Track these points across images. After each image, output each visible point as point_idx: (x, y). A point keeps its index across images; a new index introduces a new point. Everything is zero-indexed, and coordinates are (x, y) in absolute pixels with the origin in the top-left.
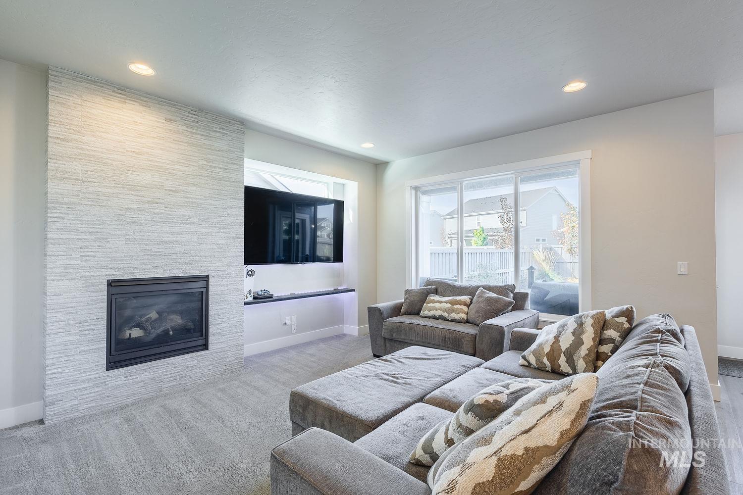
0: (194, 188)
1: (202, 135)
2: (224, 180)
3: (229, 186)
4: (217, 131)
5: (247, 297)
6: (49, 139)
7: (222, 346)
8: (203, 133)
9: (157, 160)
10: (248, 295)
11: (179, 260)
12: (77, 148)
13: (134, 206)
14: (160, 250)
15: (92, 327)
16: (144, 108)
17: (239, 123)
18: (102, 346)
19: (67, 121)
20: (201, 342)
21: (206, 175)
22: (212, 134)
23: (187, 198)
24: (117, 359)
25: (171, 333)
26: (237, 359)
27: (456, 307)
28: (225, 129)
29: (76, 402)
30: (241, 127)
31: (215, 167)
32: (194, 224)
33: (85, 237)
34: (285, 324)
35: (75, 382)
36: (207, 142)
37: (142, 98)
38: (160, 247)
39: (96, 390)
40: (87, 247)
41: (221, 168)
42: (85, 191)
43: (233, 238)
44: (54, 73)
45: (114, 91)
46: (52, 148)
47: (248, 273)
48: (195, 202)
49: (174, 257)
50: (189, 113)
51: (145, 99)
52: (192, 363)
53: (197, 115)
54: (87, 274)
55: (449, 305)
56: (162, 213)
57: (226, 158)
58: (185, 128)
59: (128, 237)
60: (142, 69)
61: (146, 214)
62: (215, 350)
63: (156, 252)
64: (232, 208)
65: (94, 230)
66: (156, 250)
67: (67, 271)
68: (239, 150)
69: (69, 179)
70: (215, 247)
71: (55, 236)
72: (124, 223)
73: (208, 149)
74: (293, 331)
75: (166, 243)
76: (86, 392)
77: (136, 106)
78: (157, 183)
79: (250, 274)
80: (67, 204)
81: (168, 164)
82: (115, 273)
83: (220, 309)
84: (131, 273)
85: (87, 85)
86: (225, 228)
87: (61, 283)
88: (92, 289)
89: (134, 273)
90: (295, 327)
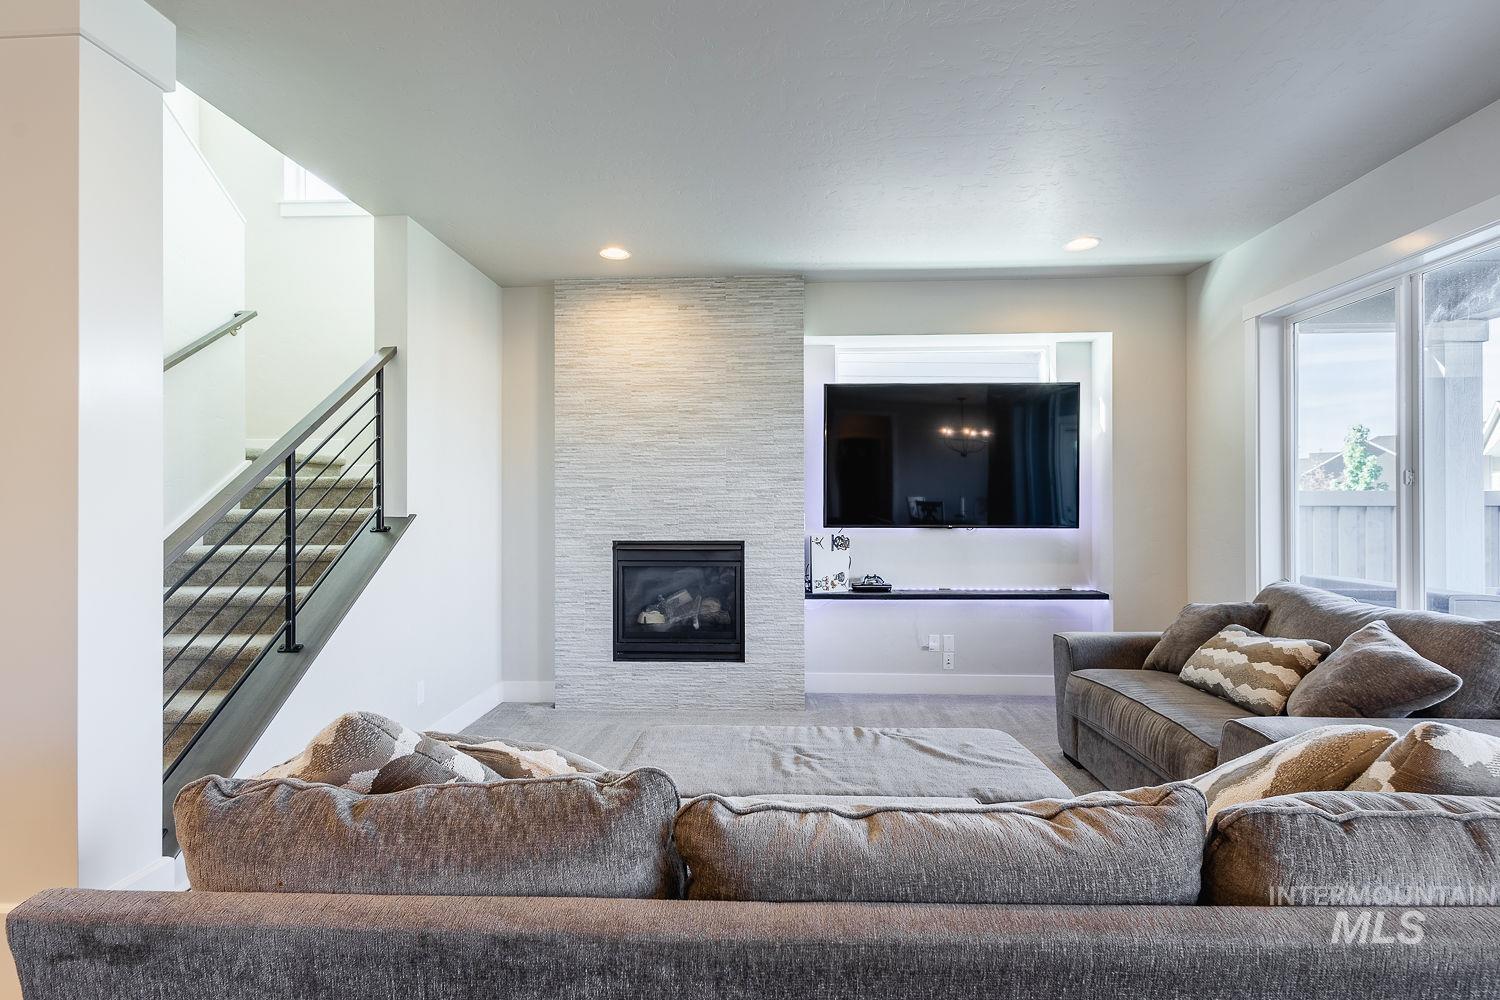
0: (720, 404)
1: (732, 316)
2: (768, 384)
3: (777, 392)
4: (755, 304)
5: (833, 585)
6: (556, 369)
7: (767, 661)
8: (733, 313)
9: (669, 370)
10: (836, 582)
11: (699, 517)
12: (582, 373)
13: (642, 441)
14: (675, 501)
15: (597, 601)
16: (651, 300)
17: (794, 279)
18: (607, 626)
19: (571, 342)
20: (733, 647)
21: (737, 379)
22: (749, 310)
23: (710, 420)
24: (626, 648)
25: (696, 625)
26: (793, 688)
27: (1257, 666)
28: (767, 297)
29: (584, 692)
30: (798, 284)
31: (752, 364)
32: (721, 460)
33: (590, 485)
34: (926, 648)
35: (580, 666)
36: (739, 326)
37: (650, 286)
38: (674, 496)
39: (603, 682)
40: (591, 498)
41: (762, 364)
42: (589, 426)
43: (784, 479)
44: (560, 288)
45: (618, 289)
46: (559, 379)
47: (834, 541)
48: (722, 426)
49: (693, 511)
50: (712, 287)
51: (653, 286)
52: (718, 677)
53: (724, 288)
54: (592, 532)
55: (1243, 659)
56: (676, 448)
57: (770, 344)
58: (706, 313)
59: (634, 483)
60: (615, 253)
61: (656, 449)
62: (754, 666)
63: (668, 504)
64: (781, 428)
65: (598, 476)
66: (668, 501)
67: (573, 527)
68: (793, 327)
69: (574, 413)
70: (753, 495)
71: (562, 485)
72: (630, 464)
73: (742, 336)
74: (946, 666)
75: (681, 490)
76: (592, 682)
77: (644, 300)
78: (668, 404)
79: (839, 543)
80: (572, 445)
81: (683, 373)
82: (620, 532)
83: (763, 598)
84: (638, 533)
85: (592, 291)
86: (768, 464)
87: (567, 542)
88: (596, 552)
89: (641, 534)
90: (952, 658)
